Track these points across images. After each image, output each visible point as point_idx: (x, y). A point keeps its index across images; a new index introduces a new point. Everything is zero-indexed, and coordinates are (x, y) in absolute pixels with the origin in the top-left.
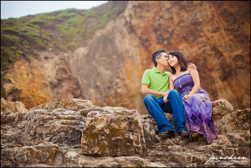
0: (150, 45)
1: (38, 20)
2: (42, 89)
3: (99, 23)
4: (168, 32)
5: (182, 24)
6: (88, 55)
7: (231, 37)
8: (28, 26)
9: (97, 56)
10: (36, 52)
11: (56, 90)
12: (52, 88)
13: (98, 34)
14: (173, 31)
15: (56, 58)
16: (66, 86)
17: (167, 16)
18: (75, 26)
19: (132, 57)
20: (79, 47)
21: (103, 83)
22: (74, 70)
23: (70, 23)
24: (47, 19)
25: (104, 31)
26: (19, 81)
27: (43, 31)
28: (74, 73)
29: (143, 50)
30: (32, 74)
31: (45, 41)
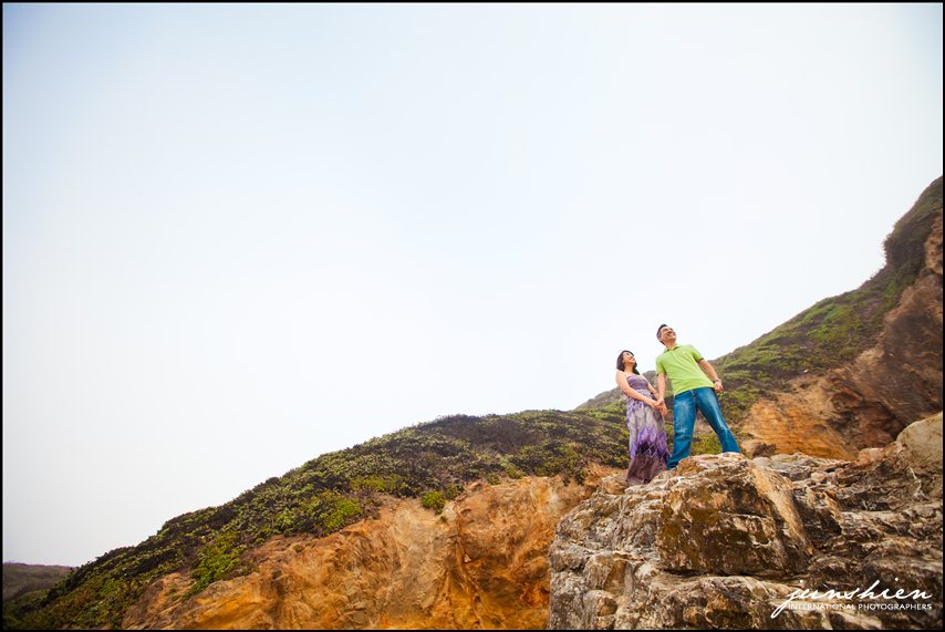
2: (815, 434)
3: (886, 300)
6: (886, 357)
8: (760, 350)
9: (907, 354)
10: (783, 382)
11: (846, 432)
12: (838, 430)
13: (891, 318)
15: (822, 381)
16: (863, 419)
18: (840, 323)
20: (861, 351)
22: (867, 390)
23: (830, 321)
24: (788, 331)
25: (901, 310)
26: (766, 432)
27: (786, 349)
28: (869, 392)
30: (787, 416)
31: (793, 363)
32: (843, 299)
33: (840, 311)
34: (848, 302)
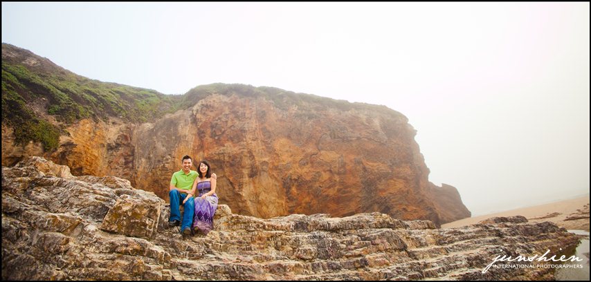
0: (205, 136)
1: (121, 90)
2: (98, 147)
3: (172, 108)
4: (221, 131)
5: (232, 128)
6: (152, 130)
7: (264, 147)
8: (110, 92)
9: (159, 134)
10: (107, 115)
11: (110, 152)
12: (108, 150)
13: (167, 116)
14: (225, 131)
15: (123, 126)
16: (122, 150)
17: (224, 119)
18: (151, 105)
19: (187, 142)
20: (147, 122)
21: (156, 156)
22: (134, 139)
23: (148, 101)
24: (129, 92)
25: (173, 116)
26: (78, 136)
27: (122, 101)
28: (134, 142)
29: (198, 138)
30: (94, 133)
31: (119, 109)
32: (160, 96)
33: (155, 100)
34: (161, 98)
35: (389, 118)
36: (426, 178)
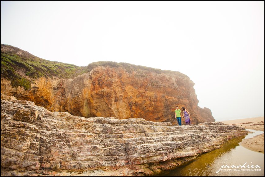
0: (95, 84)
1: (58, 65)
2: (49, 89)
3: (81, 72)
4: (102, 82)
5: (107, 81)
6: (73, 82)
7: (121, 89)
8: (53, 66)
9: (76, 83)
10: (52, 76)
11: (55, 91)
12: (54, 90)
13: (79, 76)
14: (104, 82)
15: (59, 80)
16: (60, 90)
17: (103, 77)
18: (72, 71)
19: (88, 87)
20: (70, 78)
21: (74, 92)
22: (65, 85)
24: (62, 65)
25: (81, 76)
26: (39, 84)
27: (58, 69)
28: (65, 86)
29: (92, 85)
30: (47, 83)
31: (57, 73)
32: (76, 67)
33: (73, 69)
34: (76, 68)
35: (180, 78)
36: (197, 104)
